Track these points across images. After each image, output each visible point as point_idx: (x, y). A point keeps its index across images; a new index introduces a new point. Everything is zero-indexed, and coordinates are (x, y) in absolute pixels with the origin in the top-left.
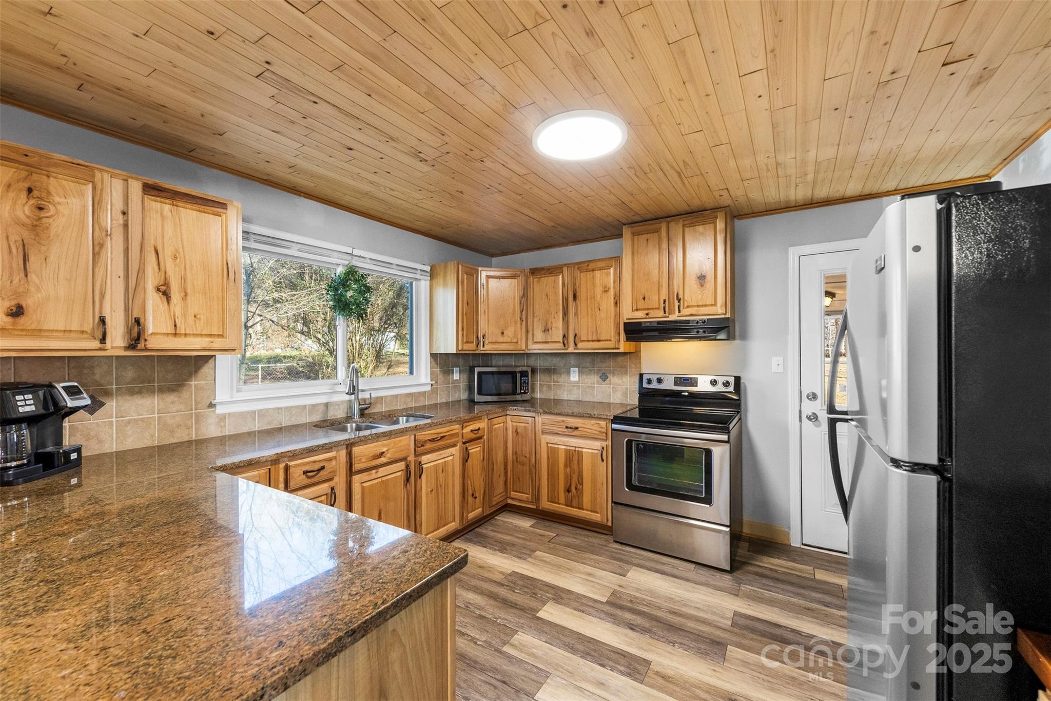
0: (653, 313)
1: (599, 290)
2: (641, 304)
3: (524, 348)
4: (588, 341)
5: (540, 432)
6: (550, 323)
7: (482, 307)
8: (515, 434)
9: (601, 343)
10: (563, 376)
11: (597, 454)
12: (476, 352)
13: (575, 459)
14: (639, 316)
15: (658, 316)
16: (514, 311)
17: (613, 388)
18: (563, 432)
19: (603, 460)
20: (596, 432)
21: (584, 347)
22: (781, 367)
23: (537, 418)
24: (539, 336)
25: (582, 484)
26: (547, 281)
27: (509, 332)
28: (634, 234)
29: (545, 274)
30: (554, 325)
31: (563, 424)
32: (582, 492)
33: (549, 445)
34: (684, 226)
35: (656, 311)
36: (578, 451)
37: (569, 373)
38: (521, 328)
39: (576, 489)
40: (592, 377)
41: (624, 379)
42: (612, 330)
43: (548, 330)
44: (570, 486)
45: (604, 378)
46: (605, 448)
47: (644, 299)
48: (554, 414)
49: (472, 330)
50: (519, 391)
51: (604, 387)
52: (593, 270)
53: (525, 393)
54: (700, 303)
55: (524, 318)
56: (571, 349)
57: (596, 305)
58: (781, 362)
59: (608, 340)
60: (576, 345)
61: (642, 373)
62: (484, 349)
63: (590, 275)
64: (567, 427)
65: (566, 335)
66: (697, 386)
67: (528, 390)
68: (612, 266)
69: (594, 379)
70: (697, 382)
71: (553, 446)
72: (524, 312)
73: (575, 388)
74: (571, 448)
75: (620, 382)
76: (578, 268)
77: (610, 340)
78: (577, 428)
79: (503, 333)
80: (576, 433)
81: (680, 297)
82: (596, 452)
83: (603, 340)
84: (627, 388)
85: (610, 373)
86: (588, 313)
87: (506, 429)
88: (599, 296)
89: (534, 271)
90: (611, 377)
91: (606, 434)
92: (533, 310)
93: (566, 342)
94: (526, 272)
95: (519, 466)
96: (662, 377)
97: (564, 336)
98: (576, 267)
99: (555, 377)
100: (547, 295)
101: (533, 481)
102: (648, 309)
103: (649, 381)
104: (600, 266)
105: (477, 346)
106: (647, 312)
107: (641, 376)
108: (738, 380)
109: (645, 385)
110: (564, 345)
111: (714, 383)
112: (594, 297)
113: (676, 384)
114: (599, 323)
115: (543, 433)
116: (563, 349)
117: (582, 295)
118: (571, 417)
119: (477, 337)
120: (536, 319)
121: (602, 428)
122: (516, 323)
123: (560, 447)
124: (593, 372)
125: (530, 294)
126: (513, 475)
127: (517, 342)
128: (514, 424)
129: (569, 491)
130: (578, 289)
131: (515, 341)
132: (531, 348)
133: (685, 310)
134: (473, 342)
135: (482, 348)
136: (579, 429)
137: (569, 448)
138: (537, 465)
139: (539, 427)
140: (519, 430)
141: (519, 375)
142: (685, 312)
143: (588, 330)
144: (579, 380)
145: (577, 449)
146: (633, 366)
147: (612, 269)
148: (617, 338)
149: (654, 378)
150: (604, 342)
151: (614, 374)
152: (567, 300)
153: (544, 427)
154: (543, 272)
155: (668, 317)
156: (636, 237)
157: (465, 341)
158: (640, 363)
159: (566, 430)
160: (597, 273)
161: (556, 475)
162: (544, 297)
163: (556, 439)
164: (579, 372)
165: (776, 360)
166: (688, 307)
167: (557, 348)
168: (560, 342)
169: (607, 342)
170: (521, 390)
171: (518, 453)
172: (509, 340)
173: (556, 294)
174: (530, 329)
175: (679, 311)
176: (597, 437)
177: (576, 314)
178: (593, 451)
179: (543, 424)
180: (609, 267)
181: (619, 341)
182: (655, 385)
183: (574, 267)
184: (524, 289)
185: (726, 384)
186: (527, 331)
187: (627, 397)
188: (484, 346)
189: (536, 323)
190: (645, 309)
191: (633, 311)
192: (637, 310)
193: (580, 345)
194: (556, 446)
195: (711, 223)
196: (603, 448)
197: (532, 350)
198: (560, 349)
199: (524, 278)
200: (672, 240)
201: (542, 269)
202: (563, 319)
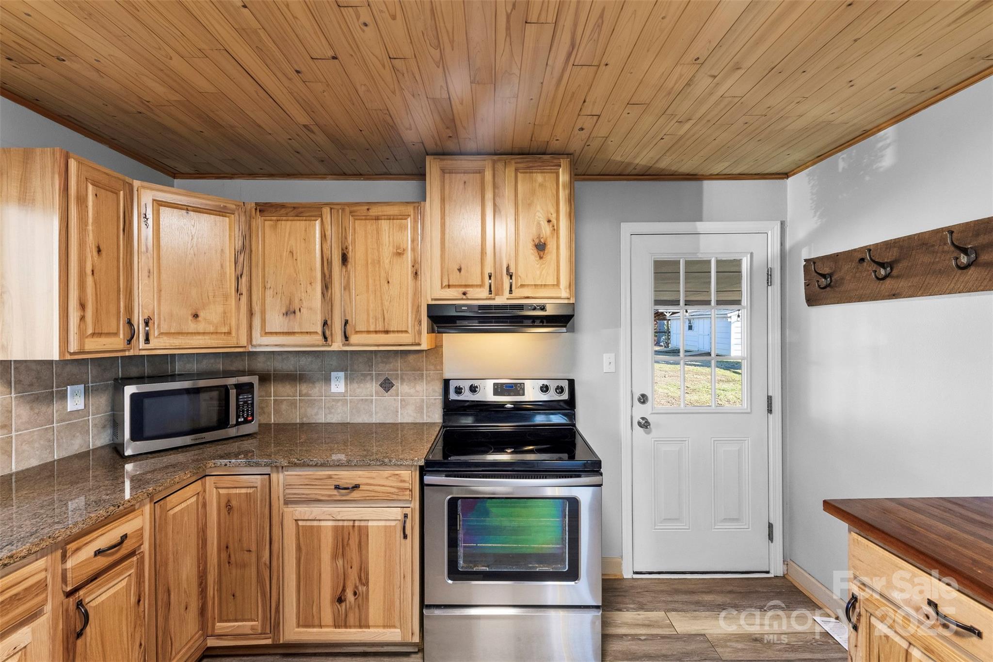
0: (473, 293)
1: (387, 251)
2: (455, 279)
3: (243, 341)
4: (369, 332)
5: (282, 502)
6: (297, 301)
7: (142, 263)
8: (224, 511)
9: (391, 335)
10: (318, 385)
11: (395, 526)
12: (127, 354)
13: (354, 542)
14: (450, 296)
15: (480, 296)
16: (223, 274)
17: (401, 400)
18: (330, 496)
19: (405, 537)
20: (393, 490)
21: (360, 342)
22: (613, 364)
23: (274, 476)
24: (276, 321)
25: (366, 584)
26: (292, 228)
27: (212, 315)
28: (443, 171)
29: (287, 215)
30: (305, 304)
31: (329, 481)
32: (367, 599)
33: (300, 523)
34: (517, 170)
35: (478, 290)
36: (359, 527)
37: (327, 380)
38: (238, 308)
39: (355, 594)
40: (368, 385)
41: (418, 388)
42: (410, 315)
43: (294, 312)
44: (344, 590)
45: (387, 385)
46: (409, 516)
47: (460, 270)
48: (311, 466)
49: (113, 309)
50: (233, 421)
51: (388, 398)
52: (377, 218)
53: (246, 421)
54: (539, 283)
55: (244, 289)
56: (337, 345)
57: (383, 274)
58: (613, 360)
59: (402, 332)
60: (346, 338)
61: (447, 377)
62: (147, 346)
63: (370, 226)
64: (337, 487)
65: (329, 322)
66: (523, 394)
67: (252, 415)
68: (409, 216)
69: (372, 387)
70: (523, 390)
71: (309, 523)
72: (244, 279)
73: (339, 404)
74: (346, 523)
75: (412, 391)
76: (351, 212)
77: (406, 332)
78: (356, 487)
79: (196, 316)
80: (355, 495)
81: (511, 271)
82: (393, 523)
83: (393, 332)
84: (423, 400)
85: (396, 379)
86: (368, 286)
87: (204, 505)
88: (387, 261)
89: (263, 208)
90: (397, 384)
91: (411, 491)
92: (264, 277)
93: (328, 333)
94: (248, 207)
95: (234, 571)
96: (476, 383)
97: (325, 323)
98: (347, 210)
99: (304, 388)
100: (291, 252)
101: (266, 596)
102: (466, 286)
103: (458, 391)
104: (388, 213)
105: (129, 341)
106: (464, 290)
107: (446, 383)
108: (571, 383)
109: (453, 396)
110: (325, 338)
111: (545, 389)
112: (379, 261)
113: (496, 393)
114: (386, 303)
115: (287, 503)
116: (323, 346)
117: (357, 255)
118: (346, 468)
119: (130, 323)
120: (269, 293)
121: (404, 481)
122: (226, 297)
123: (323, 523)
124: (369, 377)
125: (257, 247)
126: (220, 590)
127: (229, 333)
128: (222, 491)
129: (340, 600)
130: (350, 248)
131: (225, 330)
132: (259, 342)
133: (518, 290)
134: (116, 334)
135: (142, 344)
136: (362, 487)
137: (341, 523)
138: (274, 563)
139: (278, 490)
140: (234, 503)
141: (233, 393)
142: (517, 292)
143: (368, 315)
144: (346, 391)
145: (357, 523)
146: (432, 367)
147: (409, 219)
148: (417, 328)
149: (466, 385)
150: (396, 335)
151: (402, 380)
152: (330, 263)
153: (288, 491)
154: (283, 211)
155: (494, 299)
156: (447, 176)
157: (90, 331)
158: (442, 363)
159: (335, 492)
160: (384, 224)
161: (316, 577)
162: (285, 254)
163: (316, 511)
164: (346, 378)
165: (608, 358)
166: (522, 286)
167: (314, 342)
168: (316, 333)
169: (400, 335)
170: (238, 417)
171: (231, 546)
172: (211, 329)
173: (310, 251)
174: (257, 308)
175: (511, 291)
176: (395, 497)
177: (347, 287)
178: (388, 523)
179: (287, 486)
180: (405, 217)
181: (420, 333)
182: (467, 396)
183: (343, 210)
184: (244, 238)
185: (560, 390)
186: (251, 314)
187: (422, 413)
188: (147, 340)
189: (269, 300)
190: (460, 286)
191: (442, 288)
192: (449, 286)
193: (354, 339)
194: (315, 523)
195: (552, 173)
196: (406, 516)
197: (260, 346)
198: (318, 346)
199: (243, 219)
200: (498, 188)
201: (283, 206)
202: (323, 293)
